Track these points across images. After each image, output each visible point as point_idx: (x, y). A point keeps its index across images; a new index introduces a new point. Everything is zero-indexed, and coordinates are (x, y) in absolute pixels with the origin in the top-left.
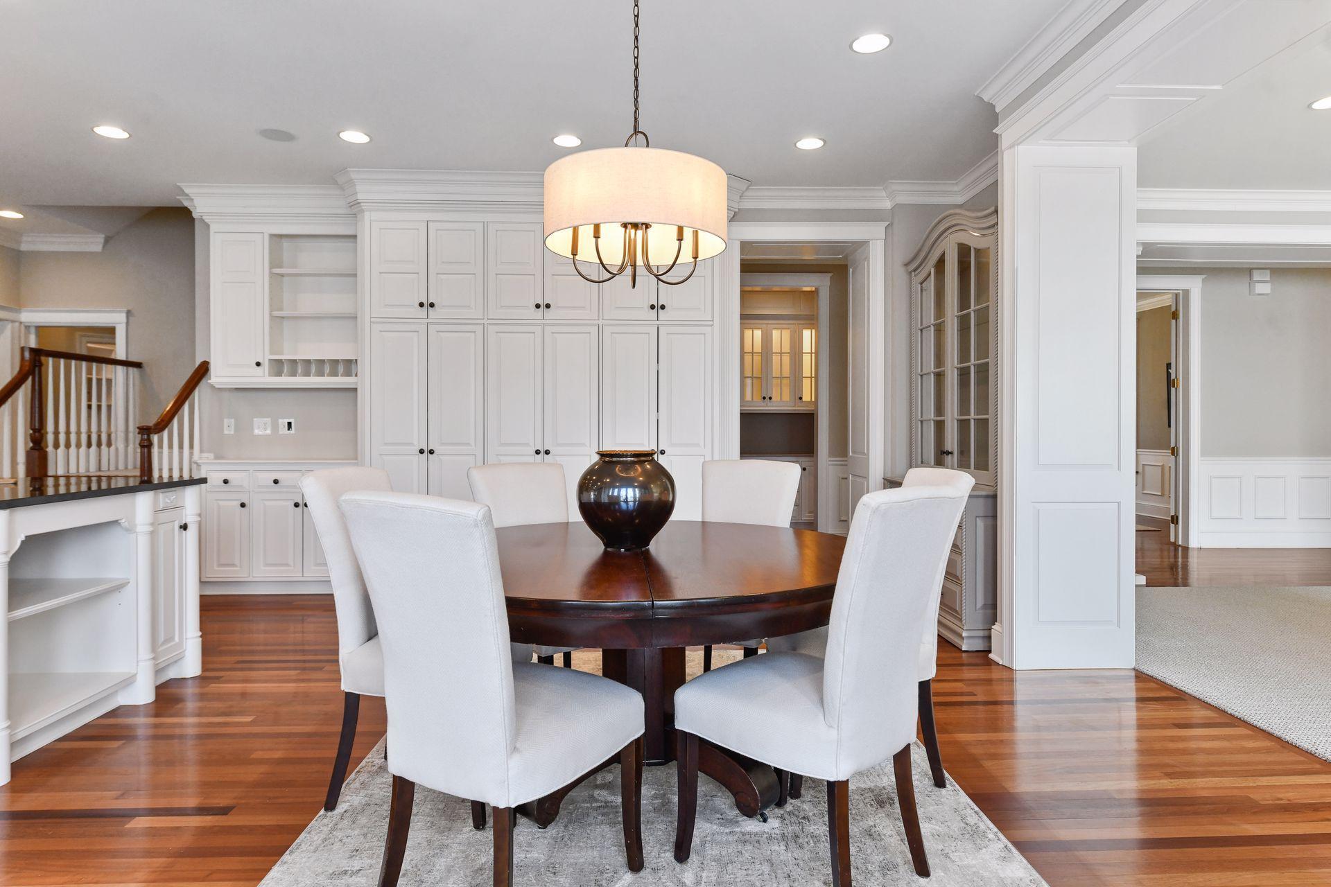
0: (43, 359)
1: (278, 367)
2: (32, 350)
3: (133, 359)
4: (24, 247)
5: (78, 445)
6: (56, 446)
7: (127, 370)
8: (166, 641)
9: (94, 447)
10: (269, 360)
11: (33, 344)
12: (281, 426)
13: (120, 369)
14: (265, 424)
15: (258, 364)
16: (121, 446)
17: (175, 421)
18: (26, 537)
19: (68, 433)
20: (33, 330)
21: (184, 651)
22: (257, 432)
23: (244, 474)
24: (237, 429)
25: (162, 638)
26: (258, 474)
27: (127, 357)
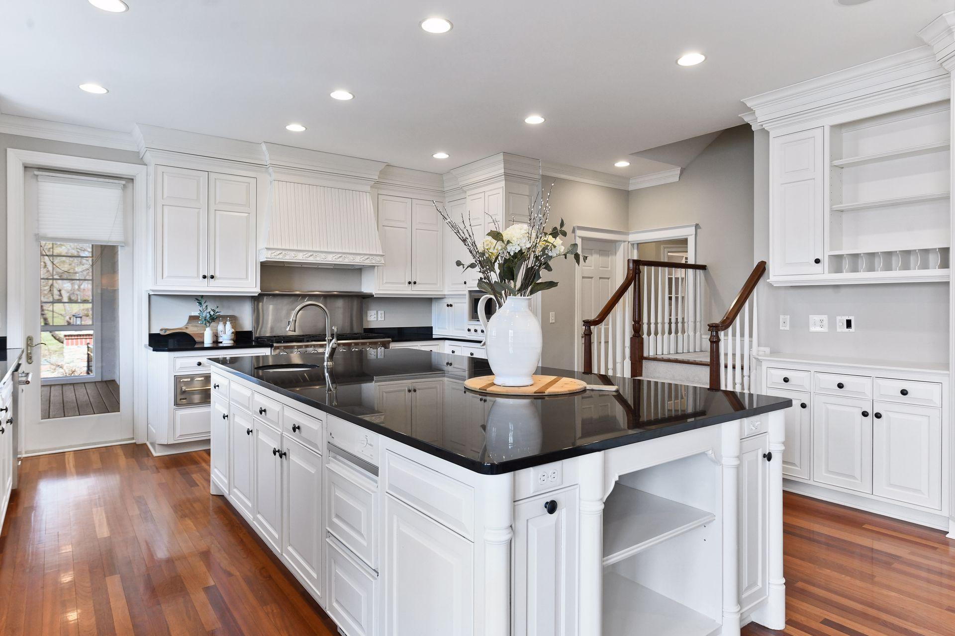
0: (641, 267)
1: (837, 262)
2: (634, 261)
3: (699, 263)
4: (631, 188)
5: (663, 333)
6: (649, 334)
7: (695, 271)
8: (749, 587)
9: (673, 334)
10: (829, 256)
11: (635, 258)
12: (839, 324)
13: (690, 272)
14: (822, 321)
15: (817, 261)
16: (691, 333)
17: (738, 318)
18: (620, 477)
19: (656, 323)
20: (636, 246)
21: (767, 598)
22: (813, 329)
23: (806, 373)
24: (792, 326)
25: (745, 583)
26: (819, 375)
27: (695, 261)
